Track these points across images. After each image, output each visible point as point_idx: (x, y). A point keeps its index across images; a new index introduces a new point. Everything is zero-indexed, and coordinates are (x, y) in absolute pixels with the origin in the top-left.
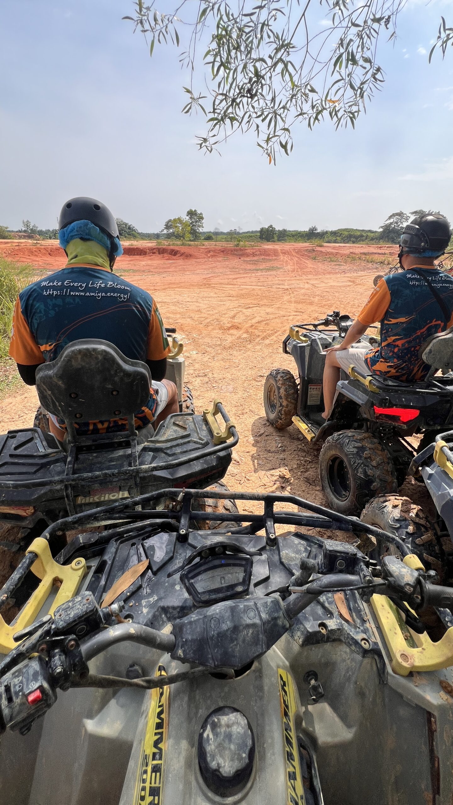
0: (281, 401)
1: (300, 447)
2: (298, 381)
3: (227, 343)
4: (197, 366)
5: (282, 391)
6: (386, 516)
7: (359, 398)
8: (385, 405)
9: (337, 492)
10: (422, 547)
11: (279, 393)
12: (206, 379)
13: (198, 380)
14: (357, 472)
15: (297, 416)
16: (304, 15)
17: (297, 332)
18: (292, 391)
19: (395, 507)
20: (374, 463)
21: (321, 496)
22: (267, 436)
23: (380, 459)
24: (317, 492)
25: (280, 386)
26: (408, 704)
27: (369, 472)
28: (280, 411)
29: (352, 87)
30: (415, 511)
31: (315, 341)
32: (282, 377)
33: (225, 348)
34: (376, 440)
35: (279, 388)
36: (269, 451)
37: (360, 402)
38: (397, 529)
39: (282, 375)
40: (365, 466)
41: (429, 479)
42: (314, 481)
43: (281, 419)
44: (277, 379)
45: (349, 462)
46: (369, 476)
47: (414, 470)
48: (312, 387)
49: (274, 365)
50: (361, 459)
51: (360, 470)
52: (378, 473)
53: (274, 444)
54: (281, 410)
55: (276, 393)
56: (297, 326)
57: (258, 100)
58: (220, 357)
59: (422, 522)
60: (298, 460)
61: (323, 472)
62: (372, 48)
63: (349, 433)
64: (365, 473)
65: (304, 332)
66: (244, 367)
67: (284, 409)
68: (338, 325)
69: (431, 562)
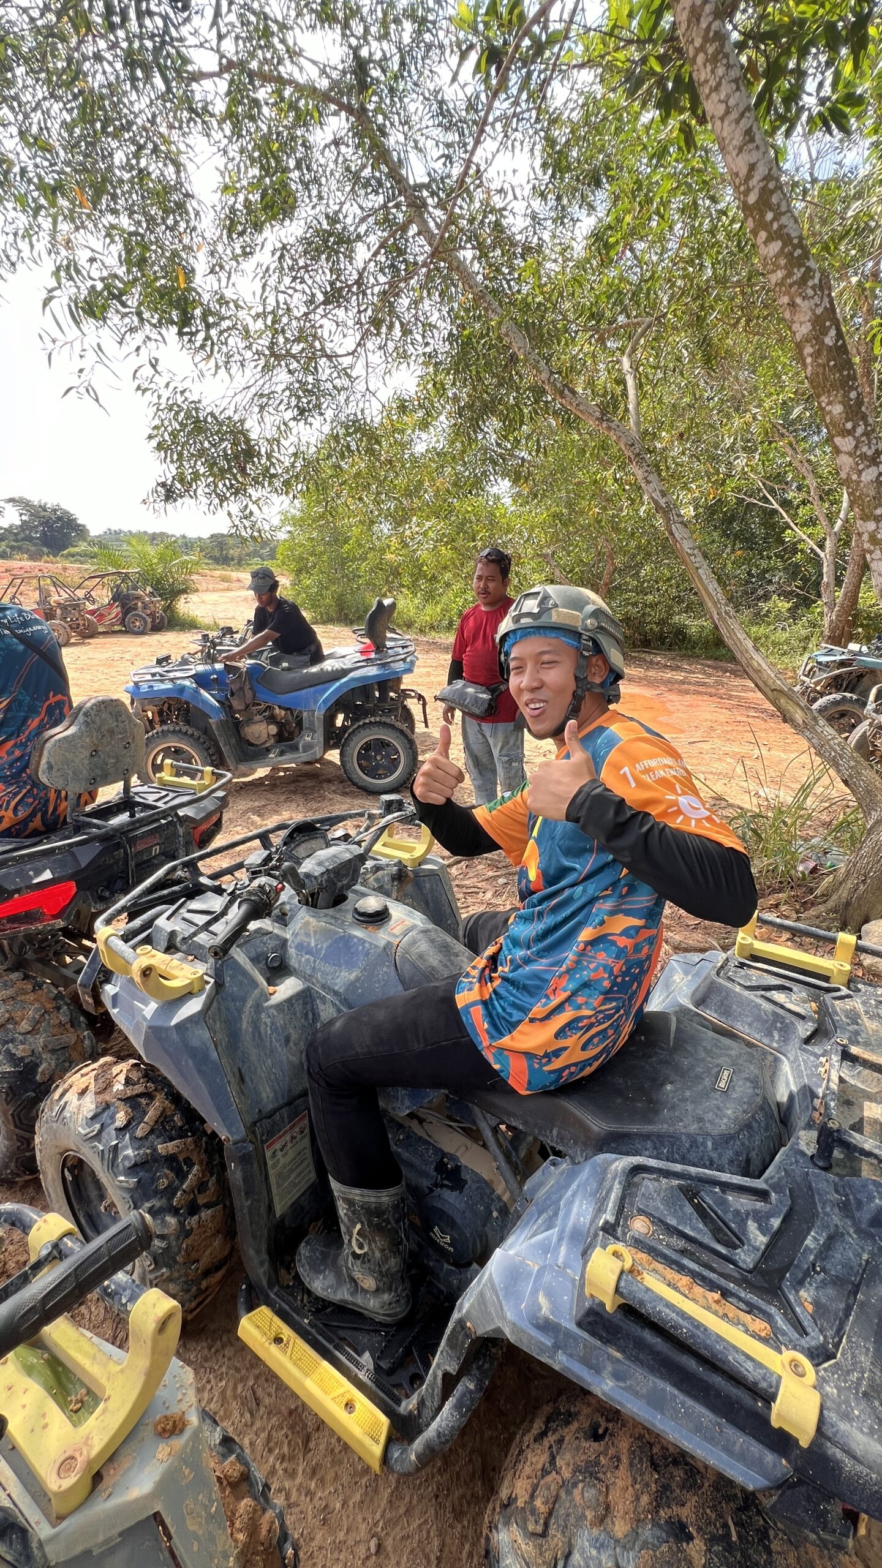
6: (71, 1125)
19: (83, 1092)
20: (25, 1026)
23: (36, 1010)
27: (20, 1051)
30: (122, 1078)
34: (15, 976)
38: (98, 1136)
41: (114, 1007)
46: (22, 1059)
52: (40, 1040)
64: (12, 1058)
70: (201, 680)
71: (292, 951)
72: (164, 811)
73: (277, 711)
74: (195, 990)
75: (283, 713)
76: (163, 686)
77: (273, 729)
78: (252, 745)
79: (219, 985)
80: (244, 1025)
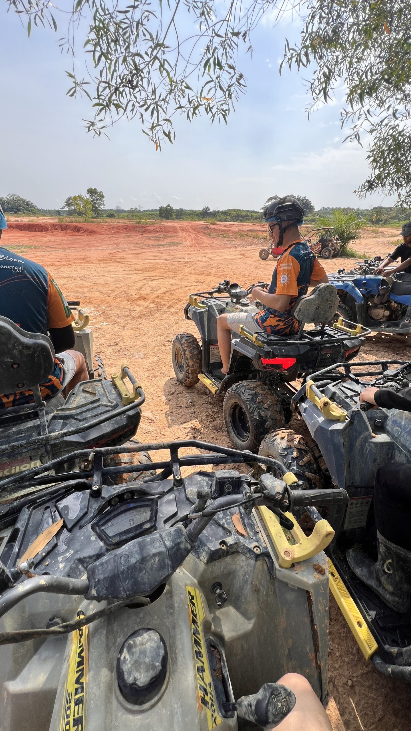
0: (187, 361)
1: (207, 400)
2: (200, 344)
3: (136, 313)
4: (108, 336)
5: (187, 352)
6: (276, 448)
7: (250, 353)
8: (270, 356)
9: (239, 435)
10: (304, 468)
11: (185, 354)
12: (118, 348)
13: (110, 349)
14: (253, 415)
15: (202, 373)
16: (173, 20)
17: (195, 299)
18: (196, 352)
19: (283, 438)
20: (266, 406)
21: (227, 440)
22: (178, 394)
23: (271, 402)
24: (224, 437)
25: (185, 348)
26: (292, 590)
27: (263, 414)
28: (187, 371)
29: (221, 88)
30: (297, 440)
31: (210, 307)
32: (186, 340)
33: (134, 318)
34: (266, 387)
35: (184, 351)
36: (181, 407)
37: (250, 356)
38: (285, 456)
39: (186, 338)
40: (259, 409)
41: (304, 412)
42: (221, 429)
43: (189, 378)
44: (182, 343)
45: (247, 407)
46: (262, 417)
47: (294, 406)
48: (213, 347)
49: (180, 331)
50: (255, 404)
51: (256, 413)
52: (269, 413)
53: (184, 401)
54: (188, 369)
55: (183, 355)
56: (195, 295)
57: (140, 91)
58: (130, 326)
59: (303, 447)
60: (206, 412)
61: (227, 419)
62: (235, 57)
63: (245, 383)
64: (259, 415)
65: (203, 299)
66: (153, 334)
67: (191, 368)
68: (229, 292)
69: (311, 477)
70: (357, 283)
71: (389, 422)
72: (338, 339)
73: (393, 304)
74: (341, 420)
75: (396, 305)
76: (338, 284)
77: (387, 313)
78: (373, 319)
79: (351, 423)
80: (357, 444)
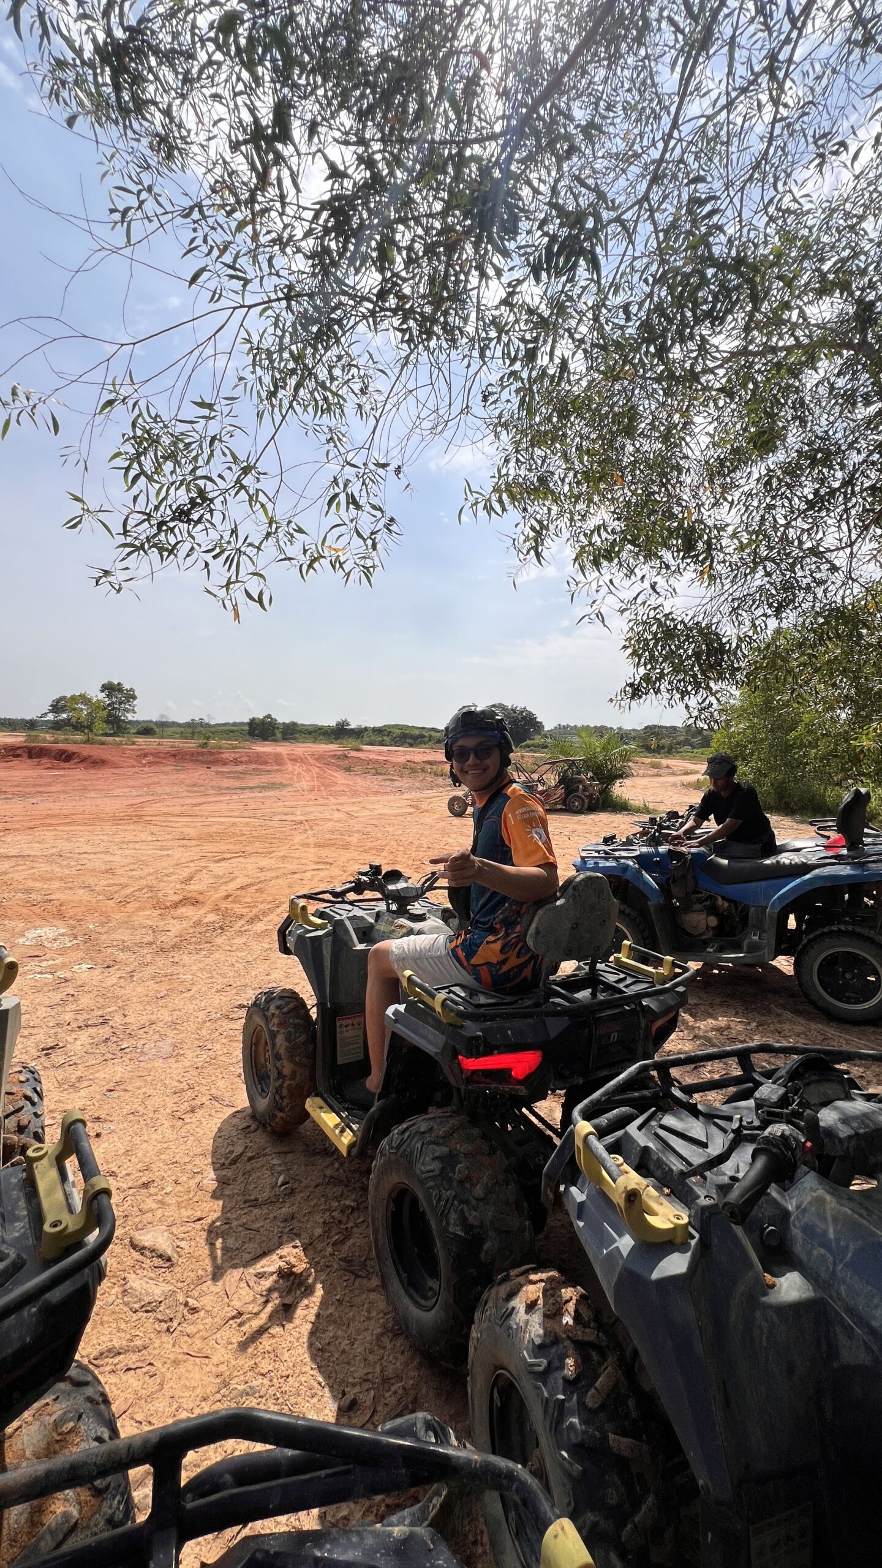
0: (278, 1064)
1: (328, 1172)
2: (314, 1013)
3: (168, 939)
4: (85, 1001)
5: (280, 1040)
6: (516, 1342)
7: (430, 1042)
8: (478, 1048)
9: (414, 1286)
11: (274, 1045)
12: (105, 1031)
13: (84, 1036)
14: (448, 1224)
15: (317, 1095)
16: (273, 438)
17: (304, 908)
18: (303, 1038)
19: (531, 1306)
20: (479, 1191)
21: (382, 1305)
22: (250, 1159)
23: (490, 1177)
24: (372, 1296)
25: (275, 1029)
27: (472, 1217)
28: (278, 1090)
29: (359, 535)
30: (572, 1306)
31: (339, 925)
32: (278, 1007)
33: (162, 949)
34: (476, 1131)
35: (273, 1035)
36: (255, 1204)
37: (431, 1049)
38: (544, 1376)
39: (279, 1003)
40: (461, 1202)
41: (580, 1218)
42: (364, 1265)
43: (281, 1110)
44: (269, 1014)
45: (429, 1197)
46: (472, 1227)
47: (551, 1196)
48: (344, 1022)
49: (272, 977)
50: (450, 1187)
51: (453, 1216)
52: (490, 1213)
53: (266, 1178)
54: (281, 1086)
55: (269, 1047)
56: (304, 896)
58: (149, 971)
59: (590, 1336)
60: (324, 1211)
61: (380, 1237)
63: (421, 1123)
64: (464, 1221)
65: (321, 906)
66: (204, 989)
67: (288, 1082)
68: (381, 888)
70: (643, 860)
71: (796, 1232)
72: (630, 997)
73: (720, 901)
74: (678, 1240)
75: (726, 904)
76: (608, 864)
77: (713, 921)
78: (688, 934)
79: (704, 1244)
80: (733, 1318)
